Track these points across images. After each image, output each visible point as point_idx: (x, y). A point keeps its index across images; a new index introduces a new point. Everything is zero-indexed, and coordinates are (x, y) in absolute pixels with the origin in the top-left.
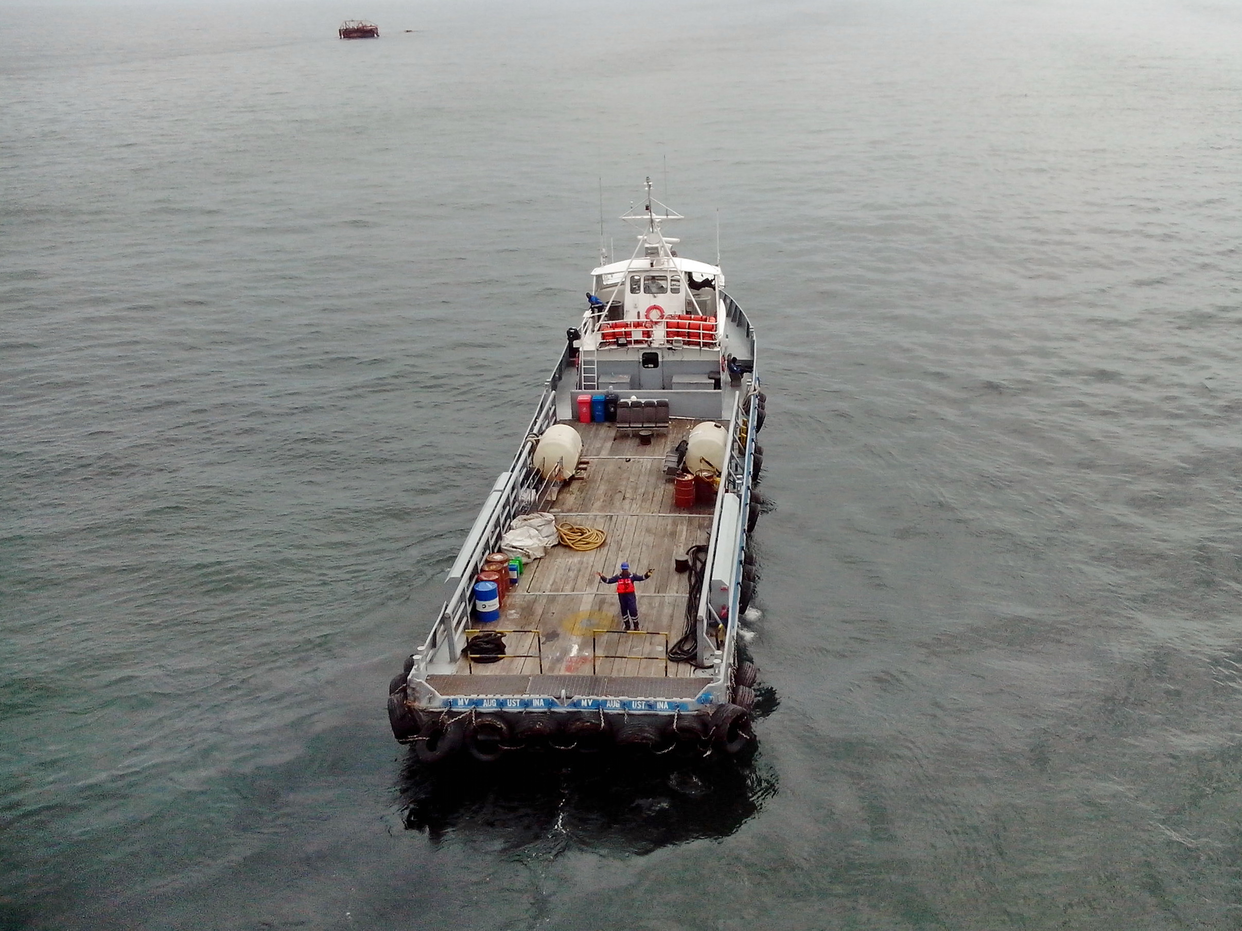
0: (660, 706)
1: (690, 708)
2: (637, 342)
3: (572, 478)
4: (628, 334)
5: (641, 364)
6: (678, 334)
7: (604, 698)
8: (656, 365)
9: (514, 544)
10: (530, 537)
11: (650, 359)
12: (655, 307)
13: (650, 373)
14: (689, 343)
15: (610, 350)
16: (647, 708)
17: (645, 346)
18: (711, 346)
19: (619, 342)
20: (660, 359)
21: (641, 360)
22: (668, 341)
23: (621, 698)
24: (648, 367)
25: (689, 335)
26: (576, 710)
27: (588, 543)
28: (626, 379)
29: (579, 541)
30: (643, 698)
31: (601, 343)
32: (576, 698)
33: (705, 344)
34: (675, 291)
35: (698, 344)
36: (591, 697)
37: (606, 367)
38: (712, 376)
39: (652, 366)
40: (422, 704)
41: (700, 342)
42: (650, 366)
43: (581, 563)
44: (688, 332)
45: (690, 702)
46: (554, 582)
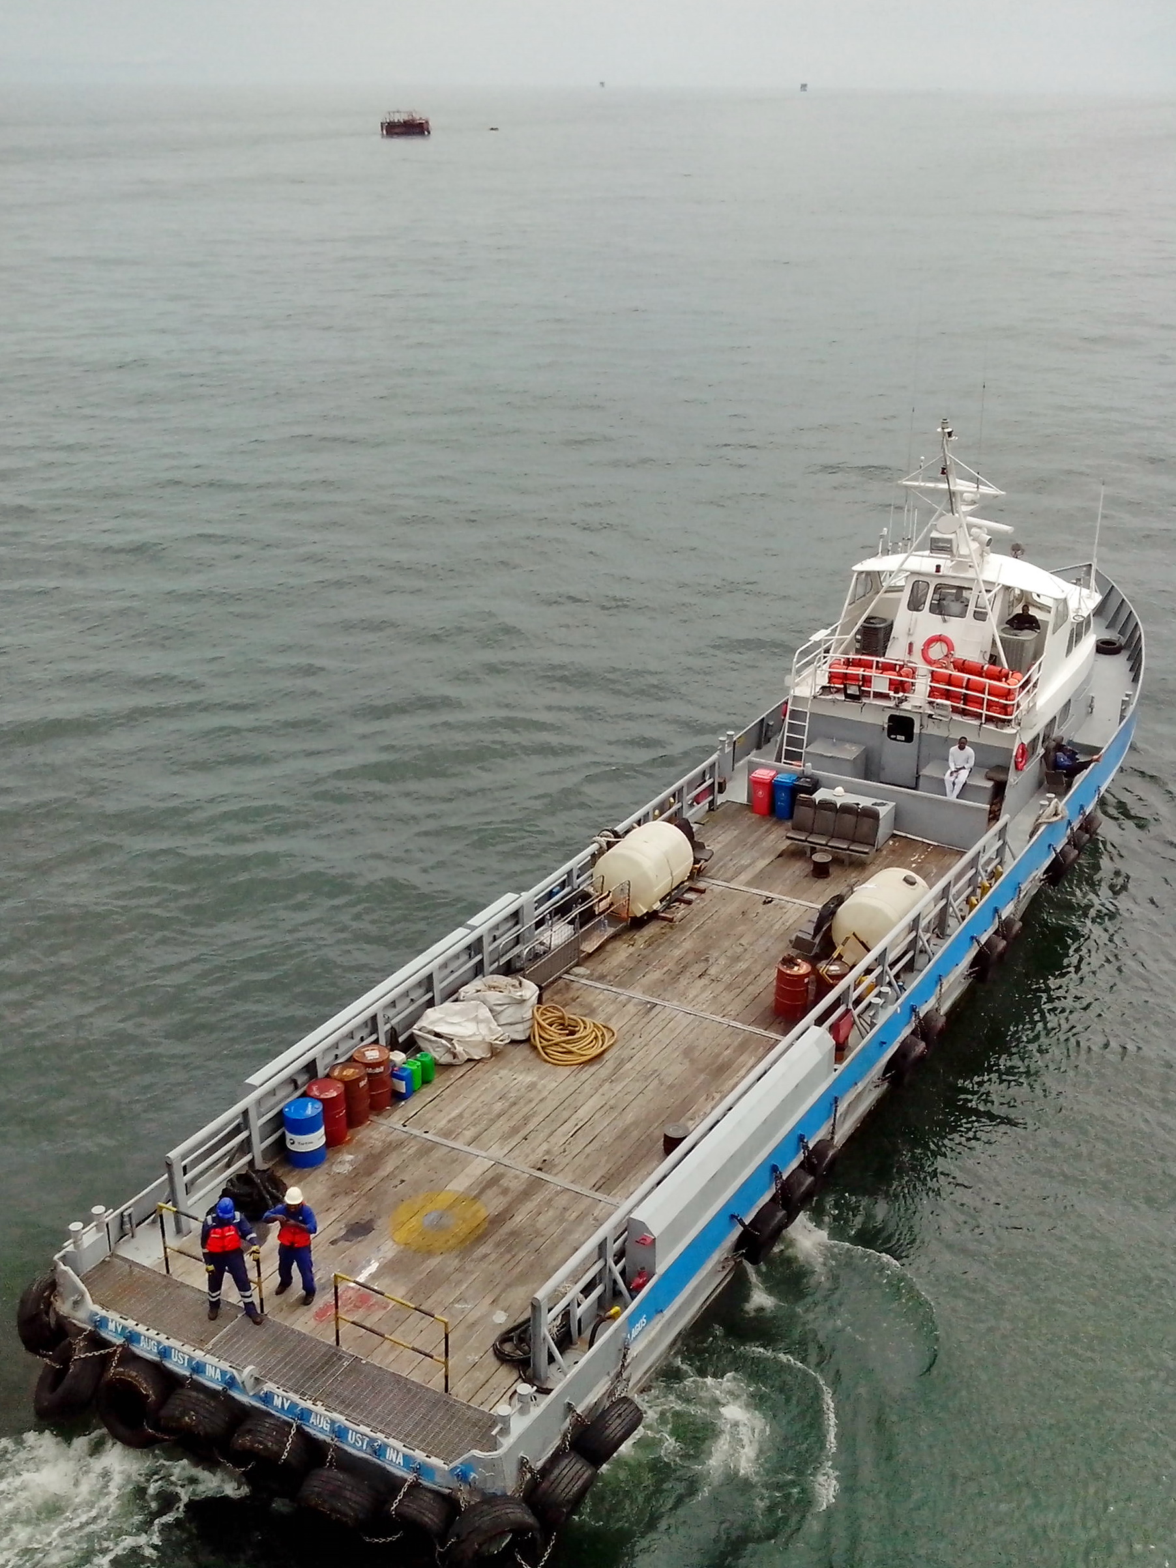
0: (390, 1455)
1: (438, 1479)
2: (878, 695)
3: (652, 916)
4: (867, 680)
5: (886, 731)
6: (947, 695)
7: (308, 1404)
8: (909, 739)
9: (437, 1030)
10: (477, 1020)
11: (901, 726)
12: (939, 639)
13: (896, 752)
14: (964, 713)
15: (834, 701)
16: (369, 1451)
17: (892, 704)
18: (1000, 724)
19: (849, 692)
20: (916, 730)
21: (886, 726)
22: (931, 703)
23: (336, 1416)
24: (895, 739)
25: (966, 699)
26: (265, 1407)
27: (570, 1052)
28: (851, 752)
29: (556, 1044)
30: (366, 1430)
31: (823, 688)
32: (269, 1386)
33: (989, 719)
34: (980, 616)
35: (979, 716)
36: (291, 1395)
37: (826, 727)
38: (992, 775)
39: (903, 738)
40: (63, 1307)
41: (981, 714)
42: (899, 737)
43: (532, 1086)
44: (966, 694)
45: (438, 1468)
46: (460, 1116)
